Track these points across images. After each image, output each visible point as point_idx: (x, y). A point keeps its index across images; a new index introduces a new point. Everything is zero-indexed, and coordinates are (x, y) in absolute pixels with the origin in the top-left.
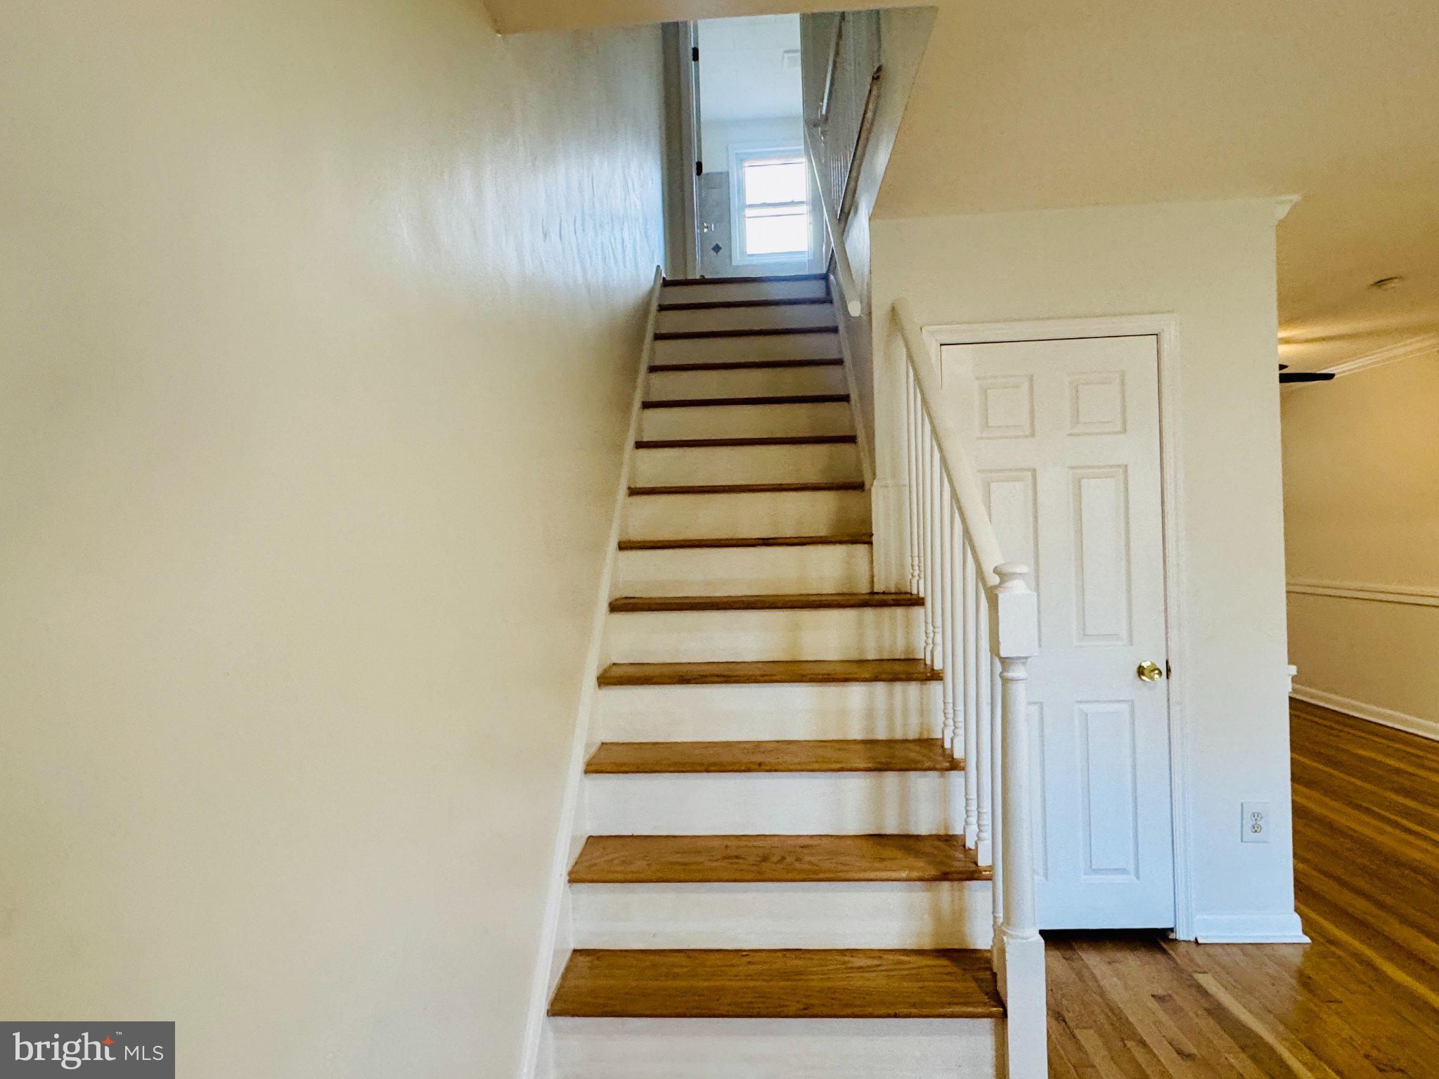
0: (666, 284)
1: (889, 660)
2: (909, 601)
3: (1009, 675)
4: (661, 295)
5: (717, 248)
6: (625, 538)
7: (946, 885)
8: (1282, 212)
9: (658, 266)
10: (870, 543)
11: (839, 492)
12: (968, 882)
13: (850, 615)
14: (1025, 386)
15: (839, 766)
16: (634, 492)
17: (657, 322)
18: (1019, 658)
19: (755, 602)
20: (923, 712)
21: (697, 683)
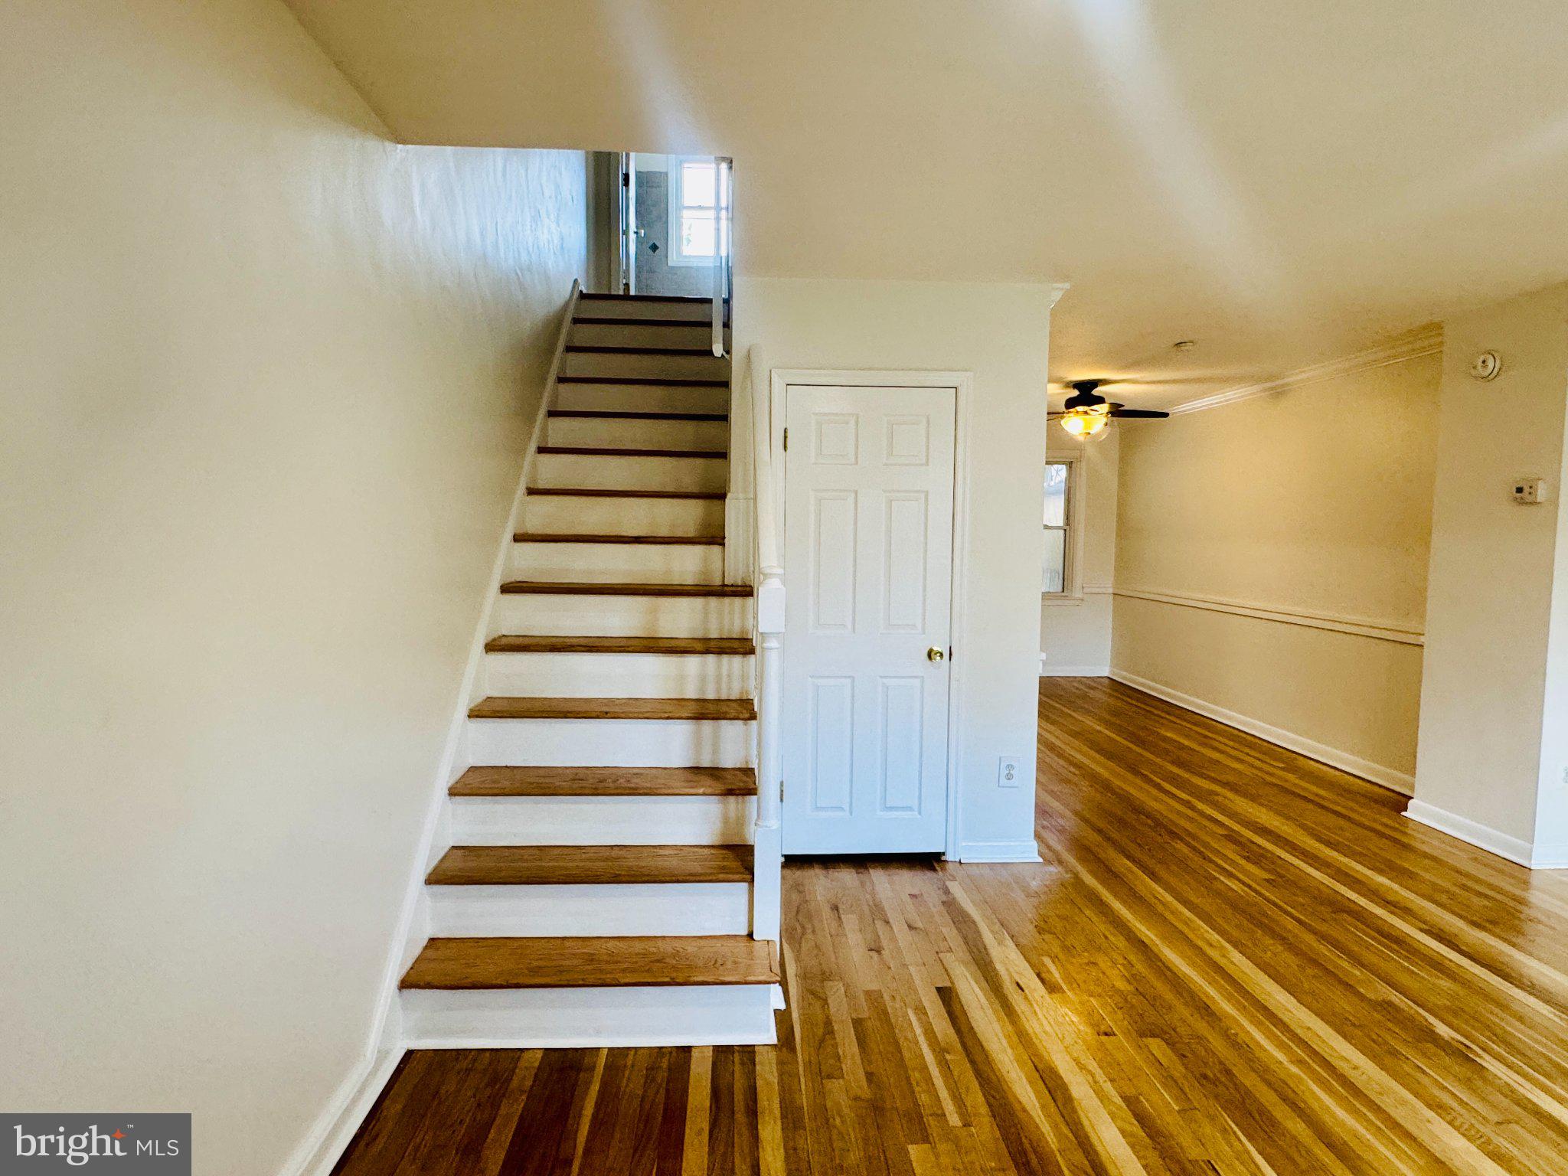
0: (583, 296)
1: (726, 639)
2: (745, 591)
3: (765, 645)
4: (577, 308)
5: (654, 248)
6: (520, 531)
7: (732, 799)
8: (1057, 296)
9: (576, 281)
10: (723, 545)
11: (708, 501)
12: (748, 797)
13: (698, 602)
14: (852, 422)
15: (666, 715)
16: (532, 492)
17: (570, 334)
18: (771, 633)
19: (620, 589)
20: (744, 677)
21: (566, 651)
